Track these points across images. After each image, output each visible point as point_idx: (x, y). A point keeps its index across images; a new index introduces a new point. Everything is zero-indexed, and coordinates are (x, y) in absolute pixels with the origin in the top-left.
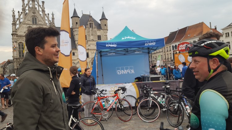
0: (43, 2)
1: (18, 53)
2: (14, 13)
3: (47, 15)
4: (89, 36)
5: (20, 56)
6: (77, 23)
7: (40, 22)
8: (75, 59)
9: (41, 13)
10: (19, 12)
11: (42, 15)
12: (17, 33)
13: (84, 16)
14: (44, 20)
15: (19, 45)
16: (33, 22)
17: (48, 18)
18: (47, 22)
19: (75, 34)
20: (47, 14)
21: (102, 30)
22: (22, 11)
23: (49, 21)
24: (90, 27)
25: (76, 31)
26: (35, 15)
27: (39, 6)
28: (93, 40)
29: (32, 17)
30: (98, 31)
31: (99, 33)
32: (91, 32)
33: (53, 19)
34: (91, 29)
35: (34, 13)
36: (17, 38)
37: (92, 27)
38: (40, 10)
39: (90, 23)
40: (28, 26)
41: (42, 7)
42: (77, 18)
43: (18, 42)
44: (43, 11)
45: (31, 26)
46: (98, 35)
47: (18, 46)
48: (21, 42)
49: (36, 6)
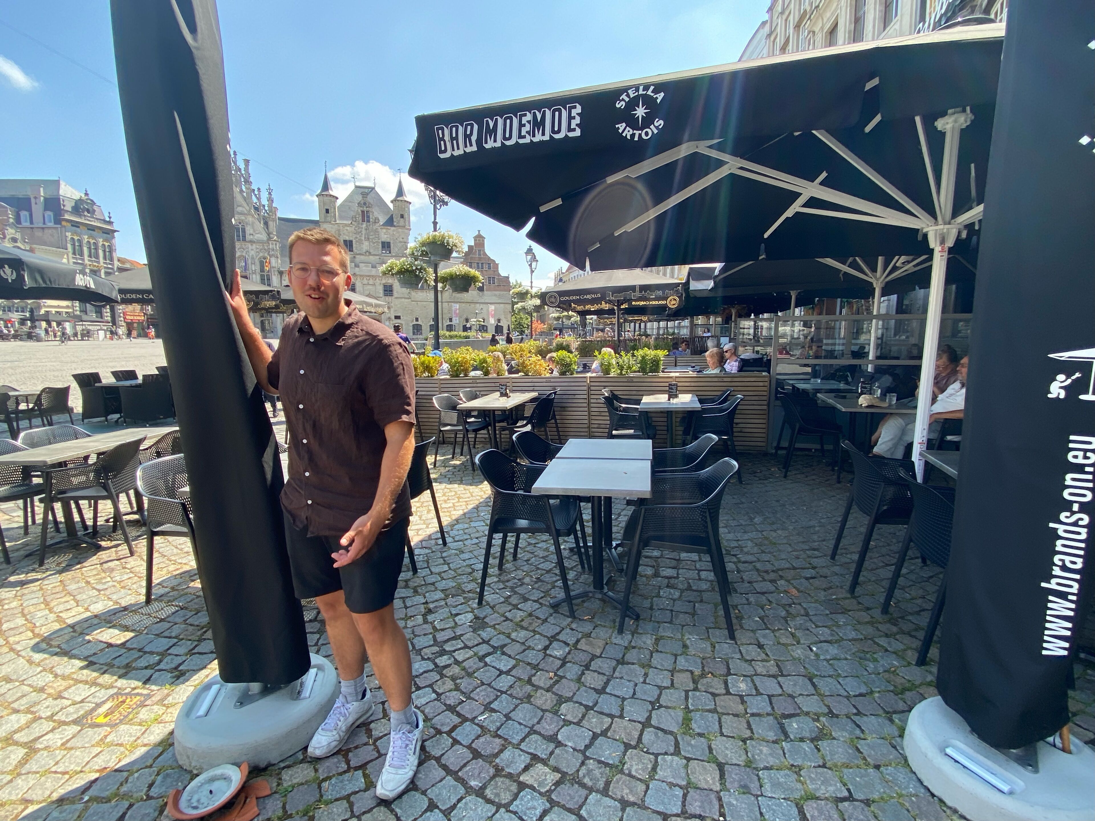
0: (247, 162)
3: (256, 192)
4: (360, 242)
6: (327, 211)
7: (240, 209)
9: (242, 186)
11: (245, 193)
13: (359, 190)
14: (250, 204)
20: (256, 190)
21: (393, 228)
24: (363, 221)
27: (238, 170)
28: (368, 253)
30: (384, 231)
31: (385, 235)
32: (364, 232)
33: (270, 201)
34: (364, 225)
37: (368, 221)
38: (241, 179)
39: (363, 211)
42: (328, 199)
44: (247, 182)
46: (383, 240)
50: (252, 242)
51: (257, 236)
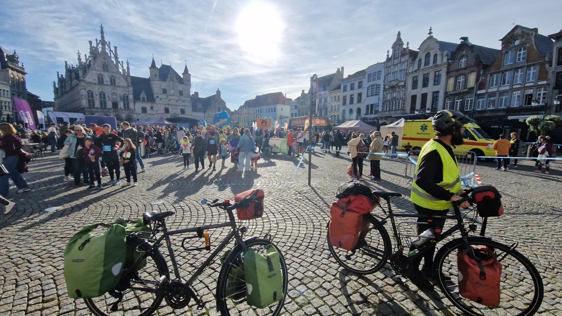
0: (116, 48)
1: (87, 102)
2: (79, 56)
3: (121, 63)
4: (170, 90)
5: (90, 105)
6: (156, 75)
7: (112, 70)
8: (153, 113)
9: (113, 59)
10: (86, 55)
11: (115, 63)
12: (85, 80)
13: (163, 66)
14: (118, 68)
15: (88, 93)
16: (104, 70)
17: (122, 66)
18: (121, 70)
19: (154, 87)
21: (183, 85)
22: (89, 55)
23: (124, 70)
24: (171, 81)
25: (154, 83)
26: (106, 61)
27: (111, 51)
28: (173, 95)
29: (102, 63)
31: (180, 87)
32: (171, 86)
33: (128, 68)
34: (172, 83)
35: (105, 58)
36: (85, 85)
37: (173, 81)
38: (112, 56)
39: (171, 77)
40: (98, 72)
41: (114, 53)
42: (155, 70)
43: (87, 90)
44: (116, 58)
45: (102, 73)
46: (179, 90)
47: (86, 94)
48: (90, 91)
49: (107, 51)
50: (119, 87)
51: (121, 84)
